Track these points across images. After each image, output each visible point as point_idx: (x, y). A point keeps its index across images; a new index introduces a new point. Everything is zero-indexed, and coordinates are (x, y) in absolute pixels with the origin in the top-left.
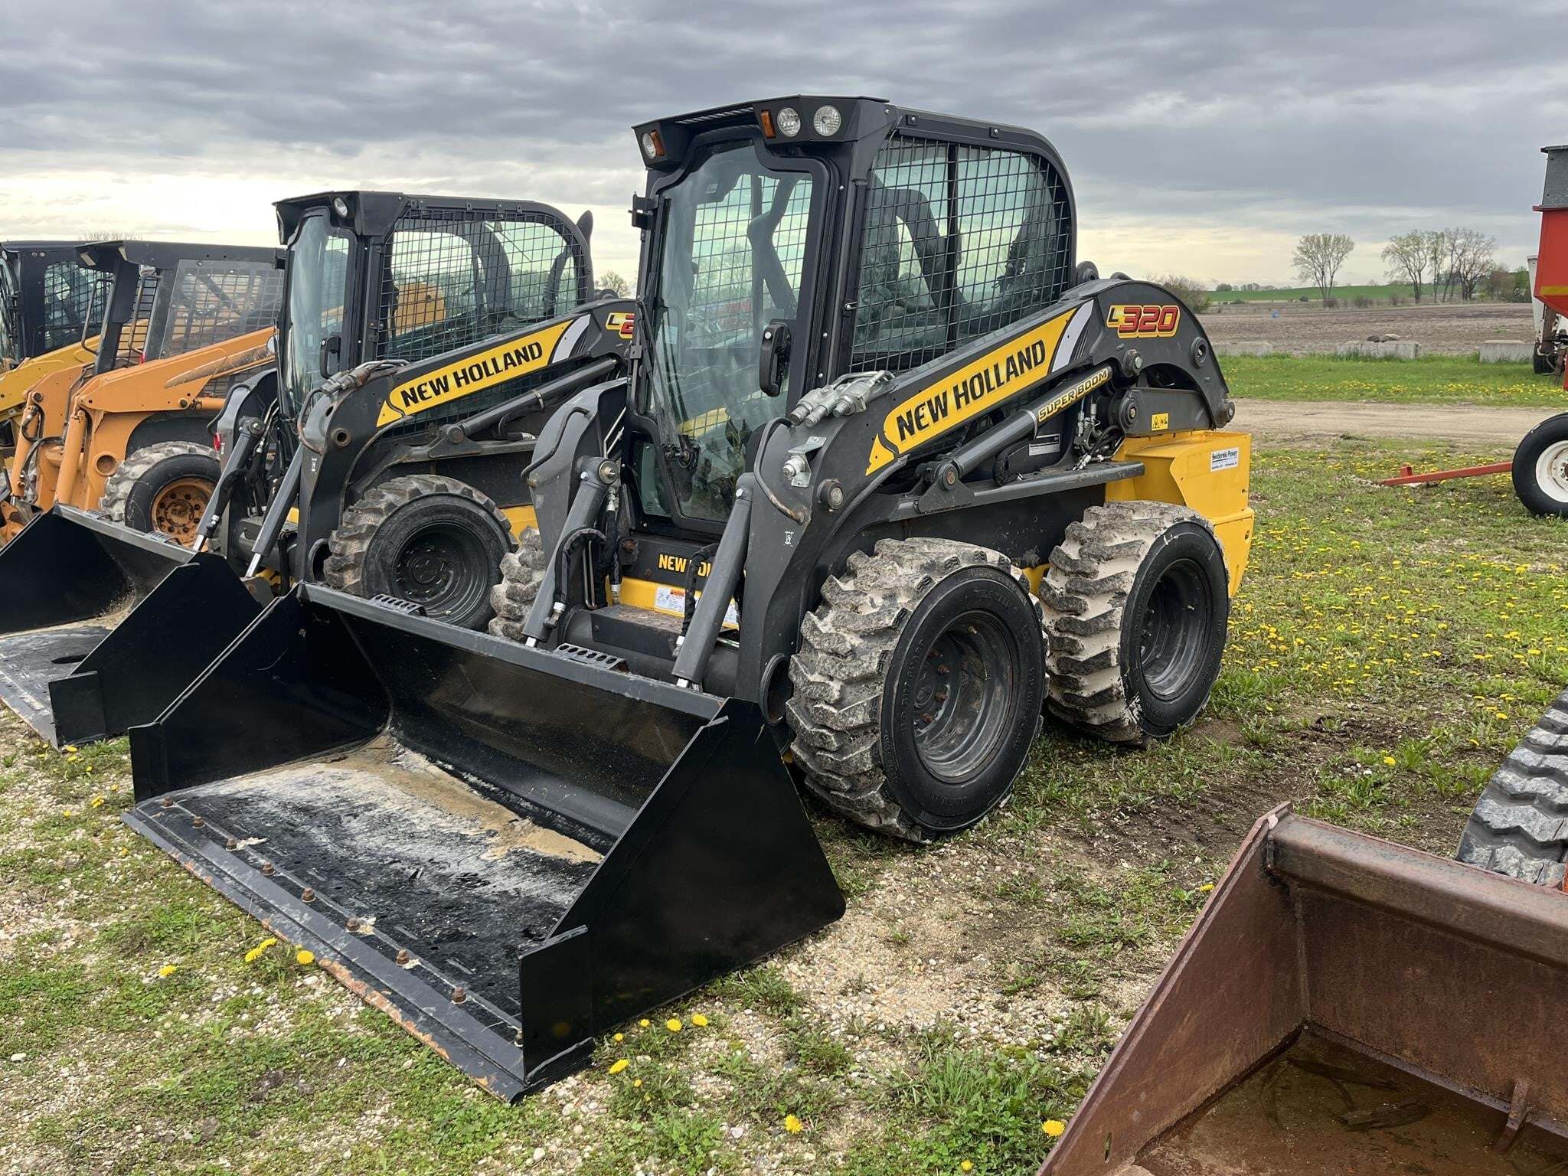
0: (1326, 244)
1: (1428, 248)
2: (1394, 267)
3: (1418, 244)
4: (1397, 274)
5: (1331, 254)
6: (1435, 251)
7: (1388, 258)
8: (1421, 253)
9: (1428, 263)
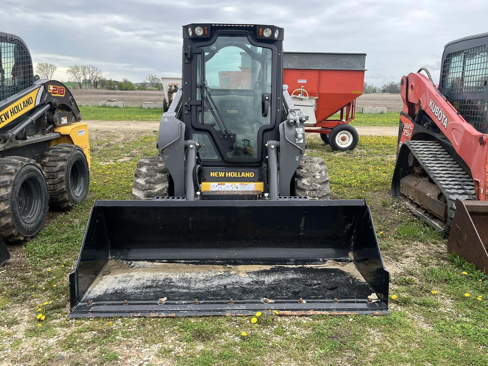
0: (47, 66)
1: (81, 71)
2: (71, 76)
3: (78, 69)
4: (73, 79)
5: (49, 70)
6: (84, 72)
7: (69, 73)
8: (79, 72)
9: (82, 76)
